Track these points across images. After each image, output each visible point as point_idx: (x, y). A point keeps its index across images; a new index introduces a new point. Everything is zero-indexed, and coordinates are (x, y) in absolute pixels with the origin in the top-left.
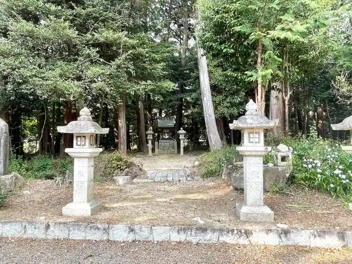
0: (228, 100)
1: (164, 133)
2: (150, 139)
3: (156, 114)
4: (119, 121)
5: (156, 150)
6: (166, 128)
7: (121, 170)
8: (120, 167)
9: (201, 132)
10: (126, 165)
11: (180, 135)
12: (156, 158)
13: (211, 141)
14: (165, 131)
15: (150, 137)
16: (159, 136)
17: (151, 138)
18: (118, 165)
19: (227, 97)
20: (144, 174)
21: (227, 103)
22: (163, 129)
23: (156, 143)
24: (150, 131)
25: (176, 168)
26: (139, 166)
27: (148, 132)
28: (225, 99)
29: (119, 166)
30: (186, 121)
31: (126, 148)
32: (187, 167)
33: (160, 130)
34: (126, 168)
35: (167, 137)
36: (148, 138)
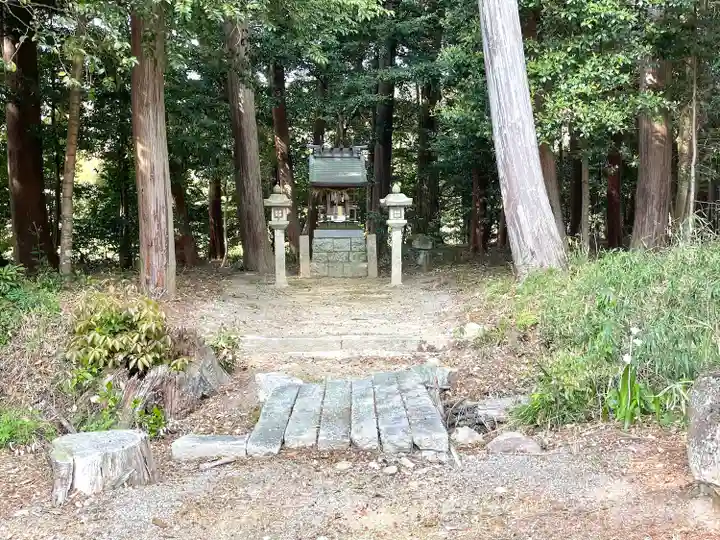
0: (586, 70)
1: (333, 204)
2: (279, 227)
3: (303, 146)
4: (140, 147)
5: (305, 265)
6: (339, 187)
7: (132, 374)
8: (127, 361)
9: (445, 202)
10: (156, 349)
11: (391, 212)
12: (301, 297)
13: (520, 235)
14: (334, 197)
15: (280, 219)
16: (314, 216)
17: (284, 221)
18: (112, 351)
19: (581, 57)
20: (243, 384)
21: (585, 81)
22: (327, 189)
23: (304, 240)
24: (281, 197)
25: (384, 354)
26: (217, 350)
27: (274, 200)
28: (575, 67)
29: (120, 357)
30: (398, 169)
31: (173, 262)
32: (431, 349)
33: (316, 193)
34: (157, 362)
35: (341, 218)
36: (274, 222)
